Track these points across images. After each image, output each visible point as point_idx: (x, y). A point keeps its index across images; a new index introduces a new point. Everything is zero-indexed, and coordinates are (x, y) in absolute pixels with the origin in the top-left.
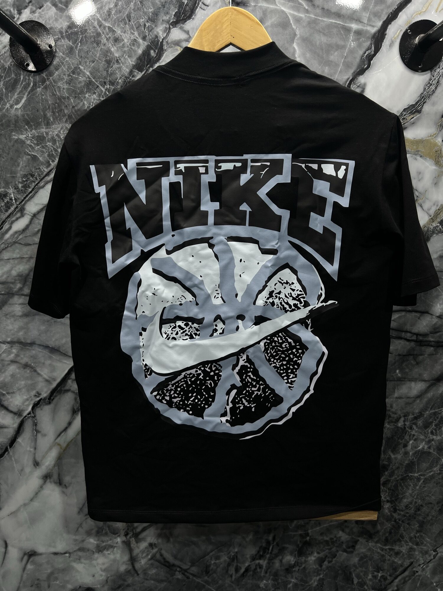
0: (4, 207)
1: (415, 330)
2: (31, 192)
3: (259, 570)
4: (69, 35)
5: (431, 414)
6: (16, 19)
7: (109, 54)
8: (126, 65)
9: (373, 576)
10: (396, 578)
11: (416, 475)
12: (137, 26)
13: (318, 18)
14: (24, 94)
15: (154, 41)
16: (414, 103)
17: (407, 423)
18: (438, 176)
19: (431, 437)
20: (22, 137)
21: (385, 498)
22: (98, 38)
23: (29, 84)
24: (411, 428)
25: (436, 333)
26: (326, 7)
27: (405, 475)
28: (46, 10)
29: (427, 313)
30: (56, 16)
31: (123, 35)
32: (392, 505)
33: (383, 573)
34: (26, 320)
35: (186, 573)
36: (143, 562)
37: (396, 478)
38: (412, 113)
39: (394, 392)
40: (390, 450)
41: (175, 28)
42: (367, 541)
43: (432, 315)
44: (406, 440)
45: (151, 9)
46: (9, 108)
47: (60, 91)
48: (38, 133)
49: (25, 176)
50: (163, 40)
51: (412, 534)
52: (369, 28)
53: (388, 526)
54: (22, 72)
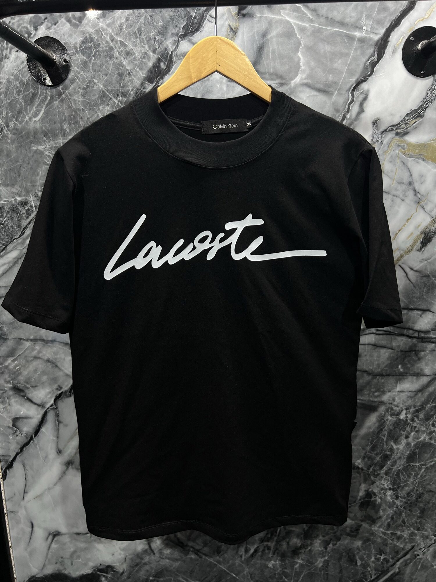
0: (26, 214)
1: (417, 327)
3: (267, 551)
4: (83, 50)
5: (432, 407)
6: (32, 35)
7: (121, 68)
8: (137, 77)
9: (375, 559)
10: (398, 560)
11: (417, 464)
12: (147, 40)
13: (322, 27)
14: (42, 107)
15: (164, 54)
16: (417, 108)
17: (409, 416)
19: (433, 429)
20: (41, 148)
21: (387, 486)
22: (110, 52)
23: (46, 98)
24: (413, 420)
26: (330, 16)
27: (406, 465)
28: (61, 26)
29: (429, 310)
30: (70, 32)
31: (134, 48)
32: (395, 493)
33: (385, 556)
35: (199, 553)
37: (398, 467)
38: (414, 118)
39: (397, 386)
40: (392, 441)
41: (184, 41)
42: (370, 526)
43: (433, 312)
44: (408, 431)
45: (161, 23)
46: (28, 120)
47: (75, 104)
48: (55, 143)
50: (172, 52)
51: (413, 520)
52: (372, 36)
53: (390, 512)
54: (39, 86)
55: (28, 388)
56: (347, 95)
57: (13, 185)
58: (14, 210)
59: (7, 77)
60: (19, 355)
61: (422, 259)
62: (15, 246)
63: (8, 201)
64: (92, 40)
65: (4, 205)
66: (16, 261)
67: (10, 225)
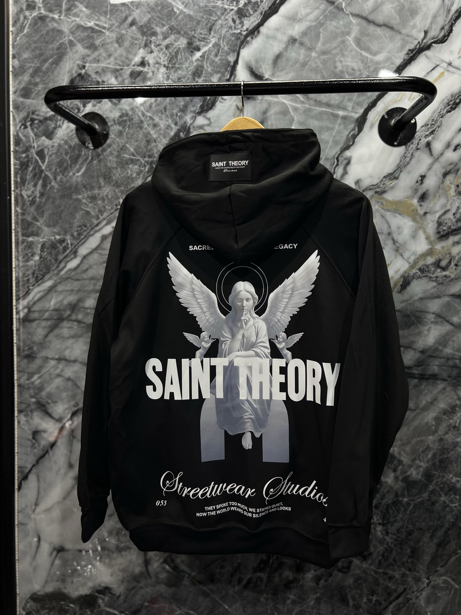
0: (62, 250)
2: (83, 239)
3: (259, 583)
4: (120, 122)
5: (418, 441)
6: (81, 111)
7: (149, 136)
8: (161, 143)
9: (368, 600)
11: (406, 500)
12: (171, 115)
13: (311, 107)
14: (84, 165)
15: (184, 126)
16: (392, 172)
18: (416, 230)
20: (80, 197)
21: (377, 520)
22: (141, 124)
23: (87, 158)
24: (400, 454)
25: (419, 366)
26: (318, 99)
27: (395, 499)
28: (104, 104)
29: (411, 348)
30: (111, 109)
31: (160, 122)
32: (385, 528)
33: (377, 597)
34: (71, 341)
36: (155, 565)
37: (387, 502)
38: (391, 179)
41: (200, 116)
42: (361, 563)
43: (415, 350)
45: (182, 103)
46: (72, 175)
47: (110, 163)
48: (92, 194)
49: (80, 226)
50: (190, 125)
51: (404, 560)
52: (353, 114)
53: (381, 548)
54: (83, 149)
55: (49, 403)
56: (333, 160)
57: (54, 226)
58: (53, 247)
59: (58, 141)
60: (45, 373)
61: (403, 301)
62: (51, 277)
63: (49, 239)
64: (127, 115)
65: (45, 242)
66: (51, 289)
67: (49, 258)
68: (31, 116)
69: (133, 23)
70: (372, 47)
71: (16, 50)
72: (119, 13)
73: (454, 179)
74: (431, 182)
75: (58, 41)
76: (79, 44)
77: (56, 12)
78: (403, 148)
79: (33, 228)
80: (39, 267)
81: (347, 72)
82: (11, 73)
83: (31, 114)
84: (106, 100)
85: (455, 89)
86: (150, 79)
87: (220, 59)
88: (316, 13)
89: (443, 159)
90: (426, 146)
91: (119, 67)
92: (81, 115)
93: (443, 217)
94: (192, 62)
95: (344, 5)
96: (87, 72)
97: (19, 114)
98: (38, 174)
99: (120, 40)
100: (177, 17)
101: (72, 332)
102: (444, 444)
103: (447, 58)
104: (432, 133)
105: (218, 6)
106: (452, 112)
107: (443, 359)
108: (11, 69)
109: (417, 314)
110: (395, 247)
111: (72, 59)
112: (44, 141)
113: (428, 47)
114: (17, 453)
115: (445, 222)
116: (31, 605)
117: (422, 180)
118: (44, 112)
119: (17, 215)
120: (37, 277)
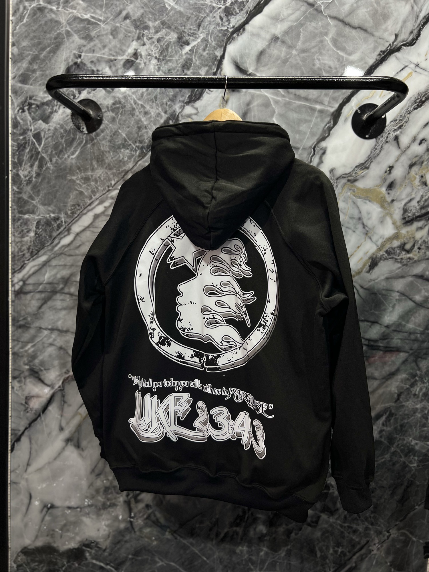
0: (57, 227)
1: (368, 336)
2: (76, 217)
3: (235, 536)
4: (113, 109)
6: (76, 97)
7: (140, 123)
8: (151, 130)
9: (334, 551)
10: (354, 554)
12: (161, 103)
13: (291, 100)
14: (78, 148)
15: (173, 114)
16: (363, 162)
18: (384, 216)
20: (74, 178)
22: (133, 111)
23: (82, 142)
25: (385, 339)
26: (298, 94)
28: (98, 92)
29: (377, 323)
30: (105, 96)
31: (150, 110)
33: (342, 548)
34: (64, 312)
35: (174, 534)
36: (140, 521)
38: (362, 169)
41: (188, 106)
42: (329, 518)
43: (381, 324)
45: (172, 93)
46: (67, 157)
47: (103, 147)
48: (85, 175)
49: (74, 205)
50: (179, 114)
51: (368, 515)
52: (329, 108)
54: (78, 133)
55: (42, 370)
56: (310, 150)
57: (49, 205)
58: (48, 224)
59: (55, 125)
60: (38, 342)
61: (371, 280)
62: (45, 252)
63: (44, 217)
64: (120, 102)
65: (40, 219)
66: (45, 264)
67: (43, 235)
68: (29, 101)
69: (127, 17)
70: (347, 48)
71: (16, 38)
72: (114, 7)
73: (419, 170)
74: (398, 173)
75: (56, 31)
76: (75, 35)
77: (54, 4)
78: (374, 140)
79: (29, 206)
80: (34, 243)
81: (324, 70)
82: (10, 60)
83: (28, 99)
84: (101, 89)
85: (422, 88)
86: (142, 70)
87: (208, 54)
88: (297, 14)
89: (409, 152)
90: (395, 140)
91: (113, 58)
92: (76, 101)
93: (408, 205)
94: (182, 55)
95: (322, 7)
96: (83, 61)
97: (17, 99)
98: (35, 155)
99: (114, 32)
100: (168, 13)
101: (65, 304)
102: (405, 411)
103: (415, 59)
104: (400, 127)
105: (207, 4)
106: (419, 109)
107: (405, 334)
108: (10, 56)
109: (384, 292)
110: (364, 231)
111: (69, 49)
112: (41, 124)
113: (398, 49)
114: (11, 416)
115: (410, 209)
116: (22, 558)
117: (390, 170)
118: (41, 97)
119: (14, 194)
120: (32, 252)
